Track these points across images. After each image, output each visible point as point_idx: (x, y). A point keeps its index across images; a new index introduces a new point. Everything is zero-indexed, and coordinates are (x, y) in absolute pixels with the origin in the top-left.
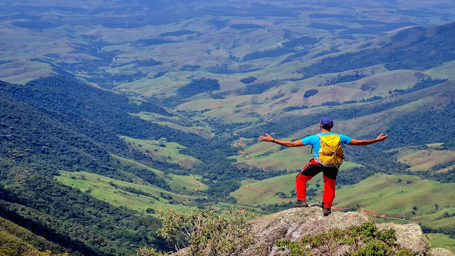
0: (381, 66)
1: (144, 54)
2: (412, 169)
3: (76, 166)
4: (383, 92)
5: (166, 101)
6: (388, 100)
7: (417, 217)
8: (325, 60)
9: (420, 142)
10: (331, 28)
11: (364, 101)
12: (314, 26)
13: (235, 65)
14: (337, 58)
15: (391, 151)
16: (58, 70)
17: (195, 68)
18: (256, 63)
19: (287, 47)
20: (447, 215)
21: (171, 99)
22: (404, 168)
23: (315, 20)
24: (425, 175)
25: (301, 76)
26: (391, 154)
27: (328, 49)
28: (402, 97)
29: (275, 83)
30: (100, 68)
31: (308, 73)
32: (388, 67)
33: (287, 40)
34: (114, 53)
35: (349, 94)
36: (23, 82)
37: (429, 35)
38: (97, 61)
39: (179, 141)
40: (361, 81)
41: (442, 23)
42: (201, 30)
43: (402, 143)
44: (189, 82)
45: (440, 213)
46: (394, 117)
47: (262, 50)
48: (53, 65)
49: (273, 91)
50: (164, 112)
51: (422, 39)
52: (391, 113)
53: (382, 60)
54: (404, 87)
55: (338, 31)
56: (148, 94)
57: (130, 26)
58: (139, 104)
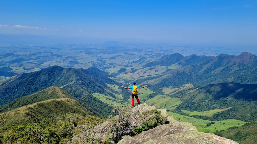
0: (159, 65)
1: (111, 62)
2: (165, 94)
3: (97, 92)
4: (159, 72)
5: (116, 74)
6: (161, 75)
7: (166, 107)
8: (147, 63)
9: (167, 86)
10: (149, 55)
11: (156, 75)
12: (146, 54)
13: (129, 65)
14: (150, 63)
15: (161, 88)
16: (94, 65)
17: (121, 65)
18: (134, 64)
19: (140, 60)
20: (172, 107)
21: (117, 74)
22: (163, 93)
23: (146, 53)
24: (168, 95)
25: (143, 68)
26: (161, 89)
27: (148, 60)
28: (163, 74)
29: (137, 70)
30: (102, 65)
31: (144, 67)
32: (161, 66)
33: (140, 58)
34: (105, 61)
35: (153, 73)
36: (86, 69)
37: (169, 57)
38: (101, 63)
39: (118, 85)
40: (155, 69)
41: (171, 54)
42: (122, 55)
43: (163, 86)
44: (120, 69)
45: (171, 106)
46: (162, 79)
47: (135, 61)
48: (92, 64)
49: (137, 72)
50: (115, 77)
51: (167, 58)
52: (161, 78)
53: (159, 64)
54: (164, 71)
55: (150, 56)
56: (112, 72)
57: (109, 54)
58: (110, 75)
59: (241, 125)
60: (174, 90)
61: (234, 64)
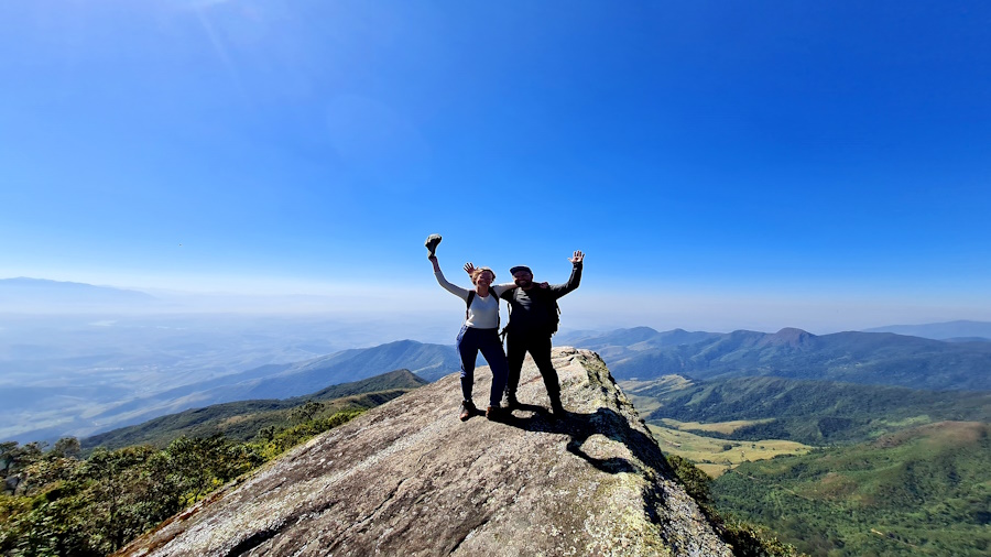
59: (805, 452)
60: (640, 383)
61: (769, 345)
